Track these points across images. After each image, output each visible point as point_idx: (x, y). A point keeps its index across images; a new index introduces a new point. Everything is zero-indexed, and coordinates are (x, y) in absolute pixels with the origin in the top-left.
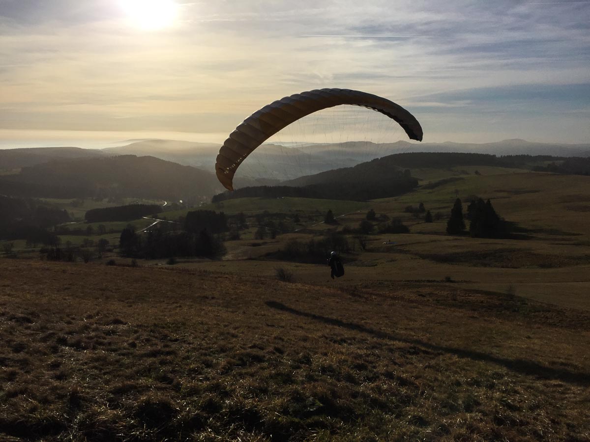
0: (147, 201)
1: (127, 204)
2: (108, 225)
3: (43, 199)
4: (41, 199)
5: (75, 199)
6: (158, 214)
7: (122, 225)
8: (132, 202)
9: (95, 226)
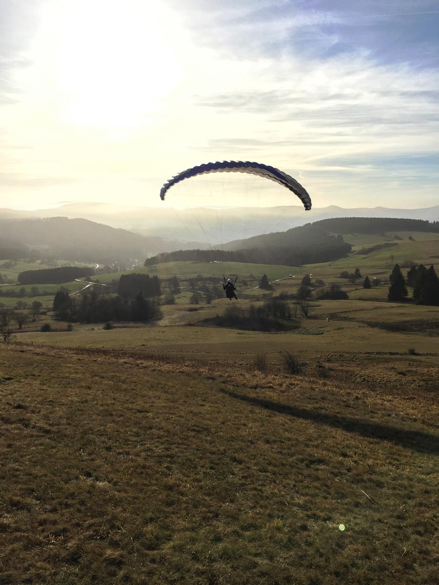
0: (78, 263)
1: (59, 267)
2: (42, 287)
5: (8, 261)
6: (91, 277)
7: (54, 287)
8: (64, 264)
9: (28, 288)
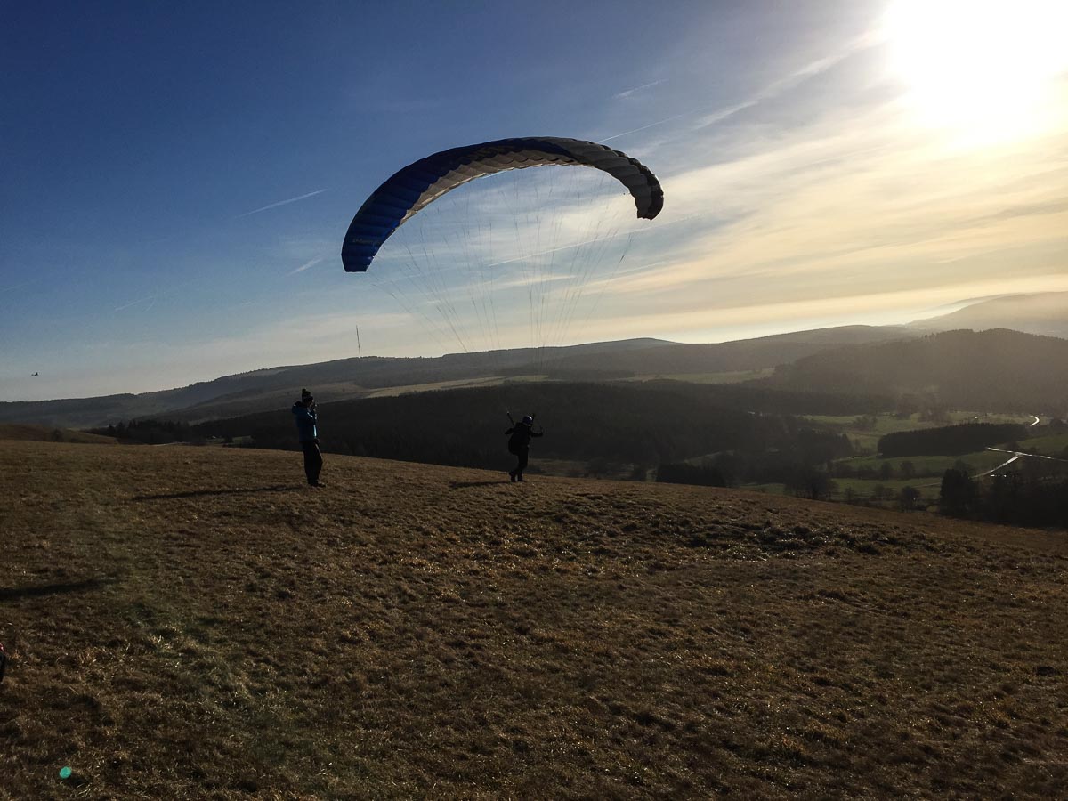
0: (995, 417)
1: (956, 423)
2: (919, 462)
3: (809, 417)
4: (804, 417)
5: (861, 417)
6: (1019, 442)
7: (945, 462)
8: (966, 419)
9: (896, 463)
